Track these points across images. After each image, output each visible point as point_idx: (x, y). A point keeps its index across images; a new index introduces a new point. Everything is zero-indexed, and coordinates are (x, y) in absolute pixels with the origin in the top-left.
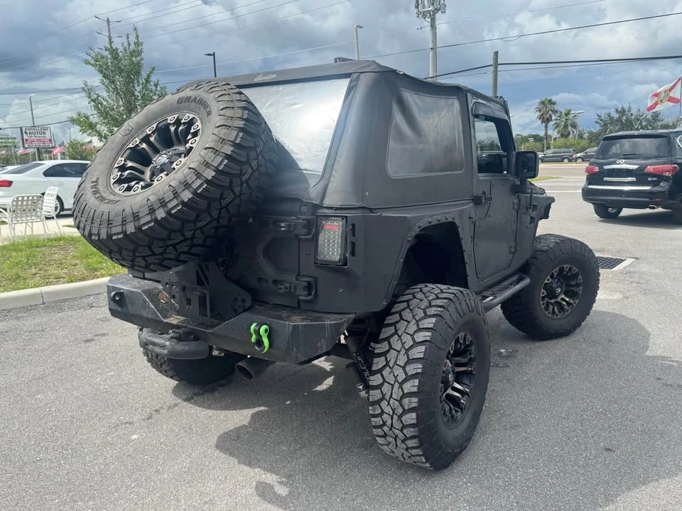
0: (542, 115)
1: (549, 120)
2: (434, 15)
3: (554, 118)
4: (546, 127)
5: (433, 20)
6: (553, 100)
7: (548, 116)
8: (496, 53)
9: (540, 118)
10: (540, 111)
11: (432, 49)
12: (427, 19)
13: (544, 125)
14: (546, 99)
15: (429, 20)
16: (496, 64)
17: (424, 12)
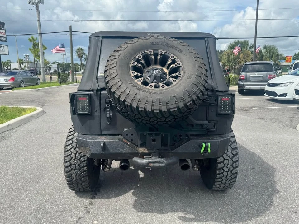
0: (79, 55)
1: (82, 57)
2: (38, 4)
3: (84, 56)
4: (81, 60)
5: (37, 7)
6: (83, 49)
7: (81, 55)
8: (71, 27)
9: (78, 56)
10: (78, 53)
11: (38, 20)
12: (34, 6)
13: (80, 59)
14: (80, 48)
15: (35, 6)
16: (71, 31)
17: (33, 2)
